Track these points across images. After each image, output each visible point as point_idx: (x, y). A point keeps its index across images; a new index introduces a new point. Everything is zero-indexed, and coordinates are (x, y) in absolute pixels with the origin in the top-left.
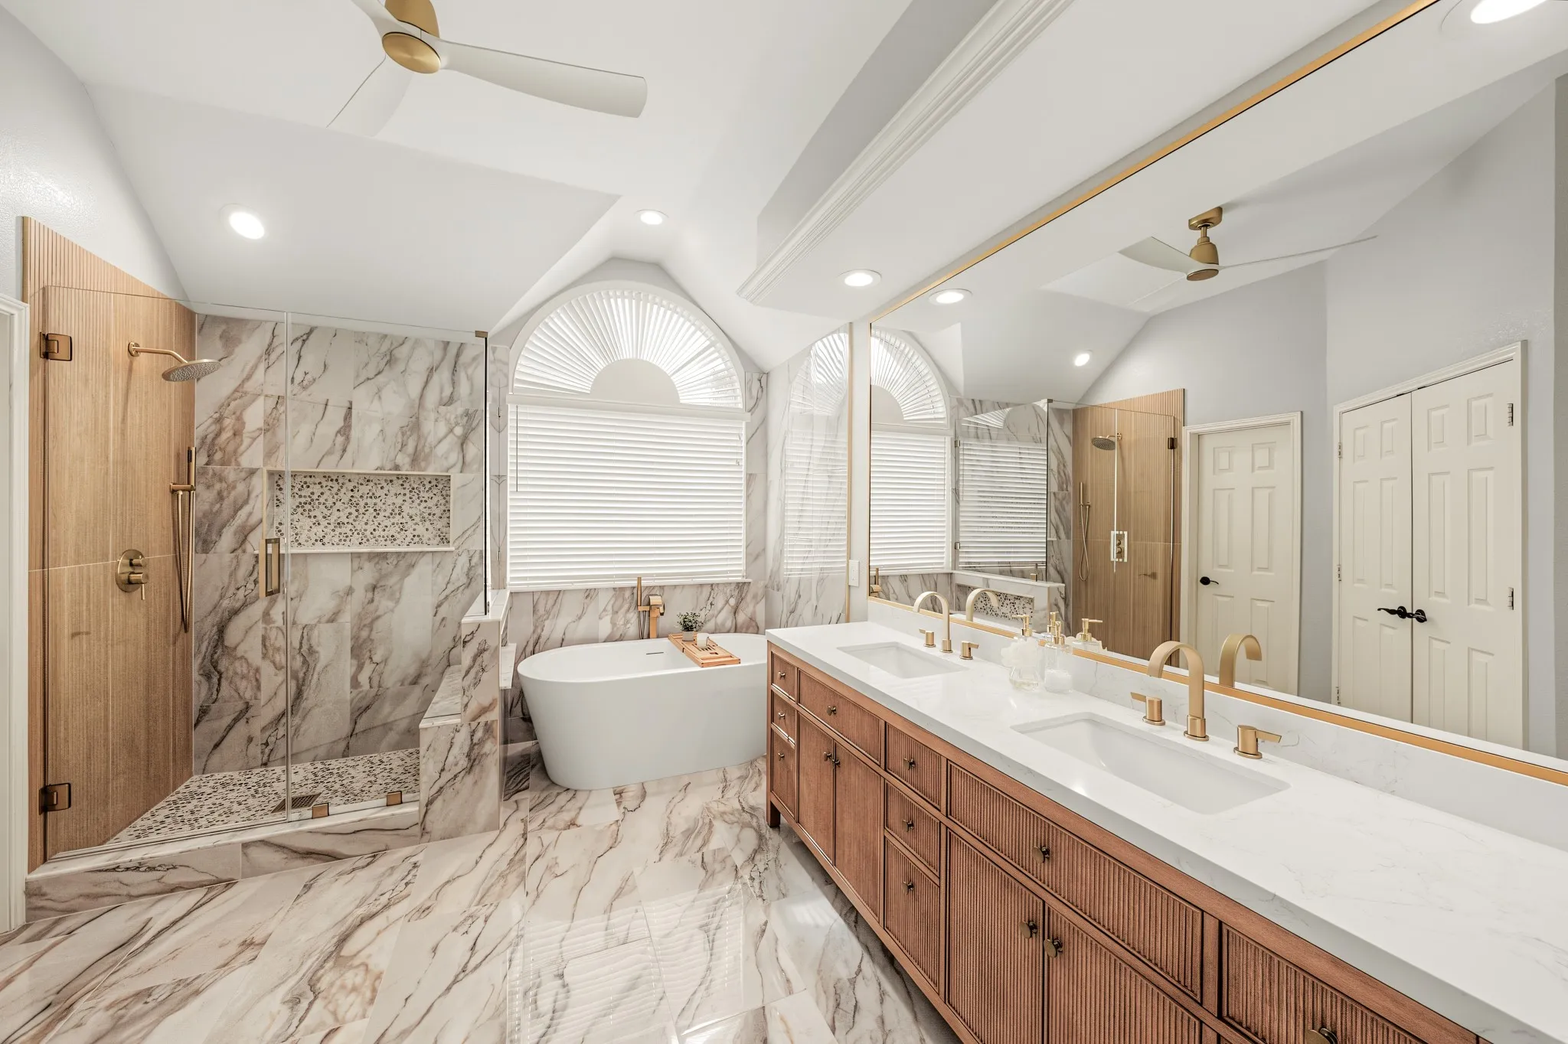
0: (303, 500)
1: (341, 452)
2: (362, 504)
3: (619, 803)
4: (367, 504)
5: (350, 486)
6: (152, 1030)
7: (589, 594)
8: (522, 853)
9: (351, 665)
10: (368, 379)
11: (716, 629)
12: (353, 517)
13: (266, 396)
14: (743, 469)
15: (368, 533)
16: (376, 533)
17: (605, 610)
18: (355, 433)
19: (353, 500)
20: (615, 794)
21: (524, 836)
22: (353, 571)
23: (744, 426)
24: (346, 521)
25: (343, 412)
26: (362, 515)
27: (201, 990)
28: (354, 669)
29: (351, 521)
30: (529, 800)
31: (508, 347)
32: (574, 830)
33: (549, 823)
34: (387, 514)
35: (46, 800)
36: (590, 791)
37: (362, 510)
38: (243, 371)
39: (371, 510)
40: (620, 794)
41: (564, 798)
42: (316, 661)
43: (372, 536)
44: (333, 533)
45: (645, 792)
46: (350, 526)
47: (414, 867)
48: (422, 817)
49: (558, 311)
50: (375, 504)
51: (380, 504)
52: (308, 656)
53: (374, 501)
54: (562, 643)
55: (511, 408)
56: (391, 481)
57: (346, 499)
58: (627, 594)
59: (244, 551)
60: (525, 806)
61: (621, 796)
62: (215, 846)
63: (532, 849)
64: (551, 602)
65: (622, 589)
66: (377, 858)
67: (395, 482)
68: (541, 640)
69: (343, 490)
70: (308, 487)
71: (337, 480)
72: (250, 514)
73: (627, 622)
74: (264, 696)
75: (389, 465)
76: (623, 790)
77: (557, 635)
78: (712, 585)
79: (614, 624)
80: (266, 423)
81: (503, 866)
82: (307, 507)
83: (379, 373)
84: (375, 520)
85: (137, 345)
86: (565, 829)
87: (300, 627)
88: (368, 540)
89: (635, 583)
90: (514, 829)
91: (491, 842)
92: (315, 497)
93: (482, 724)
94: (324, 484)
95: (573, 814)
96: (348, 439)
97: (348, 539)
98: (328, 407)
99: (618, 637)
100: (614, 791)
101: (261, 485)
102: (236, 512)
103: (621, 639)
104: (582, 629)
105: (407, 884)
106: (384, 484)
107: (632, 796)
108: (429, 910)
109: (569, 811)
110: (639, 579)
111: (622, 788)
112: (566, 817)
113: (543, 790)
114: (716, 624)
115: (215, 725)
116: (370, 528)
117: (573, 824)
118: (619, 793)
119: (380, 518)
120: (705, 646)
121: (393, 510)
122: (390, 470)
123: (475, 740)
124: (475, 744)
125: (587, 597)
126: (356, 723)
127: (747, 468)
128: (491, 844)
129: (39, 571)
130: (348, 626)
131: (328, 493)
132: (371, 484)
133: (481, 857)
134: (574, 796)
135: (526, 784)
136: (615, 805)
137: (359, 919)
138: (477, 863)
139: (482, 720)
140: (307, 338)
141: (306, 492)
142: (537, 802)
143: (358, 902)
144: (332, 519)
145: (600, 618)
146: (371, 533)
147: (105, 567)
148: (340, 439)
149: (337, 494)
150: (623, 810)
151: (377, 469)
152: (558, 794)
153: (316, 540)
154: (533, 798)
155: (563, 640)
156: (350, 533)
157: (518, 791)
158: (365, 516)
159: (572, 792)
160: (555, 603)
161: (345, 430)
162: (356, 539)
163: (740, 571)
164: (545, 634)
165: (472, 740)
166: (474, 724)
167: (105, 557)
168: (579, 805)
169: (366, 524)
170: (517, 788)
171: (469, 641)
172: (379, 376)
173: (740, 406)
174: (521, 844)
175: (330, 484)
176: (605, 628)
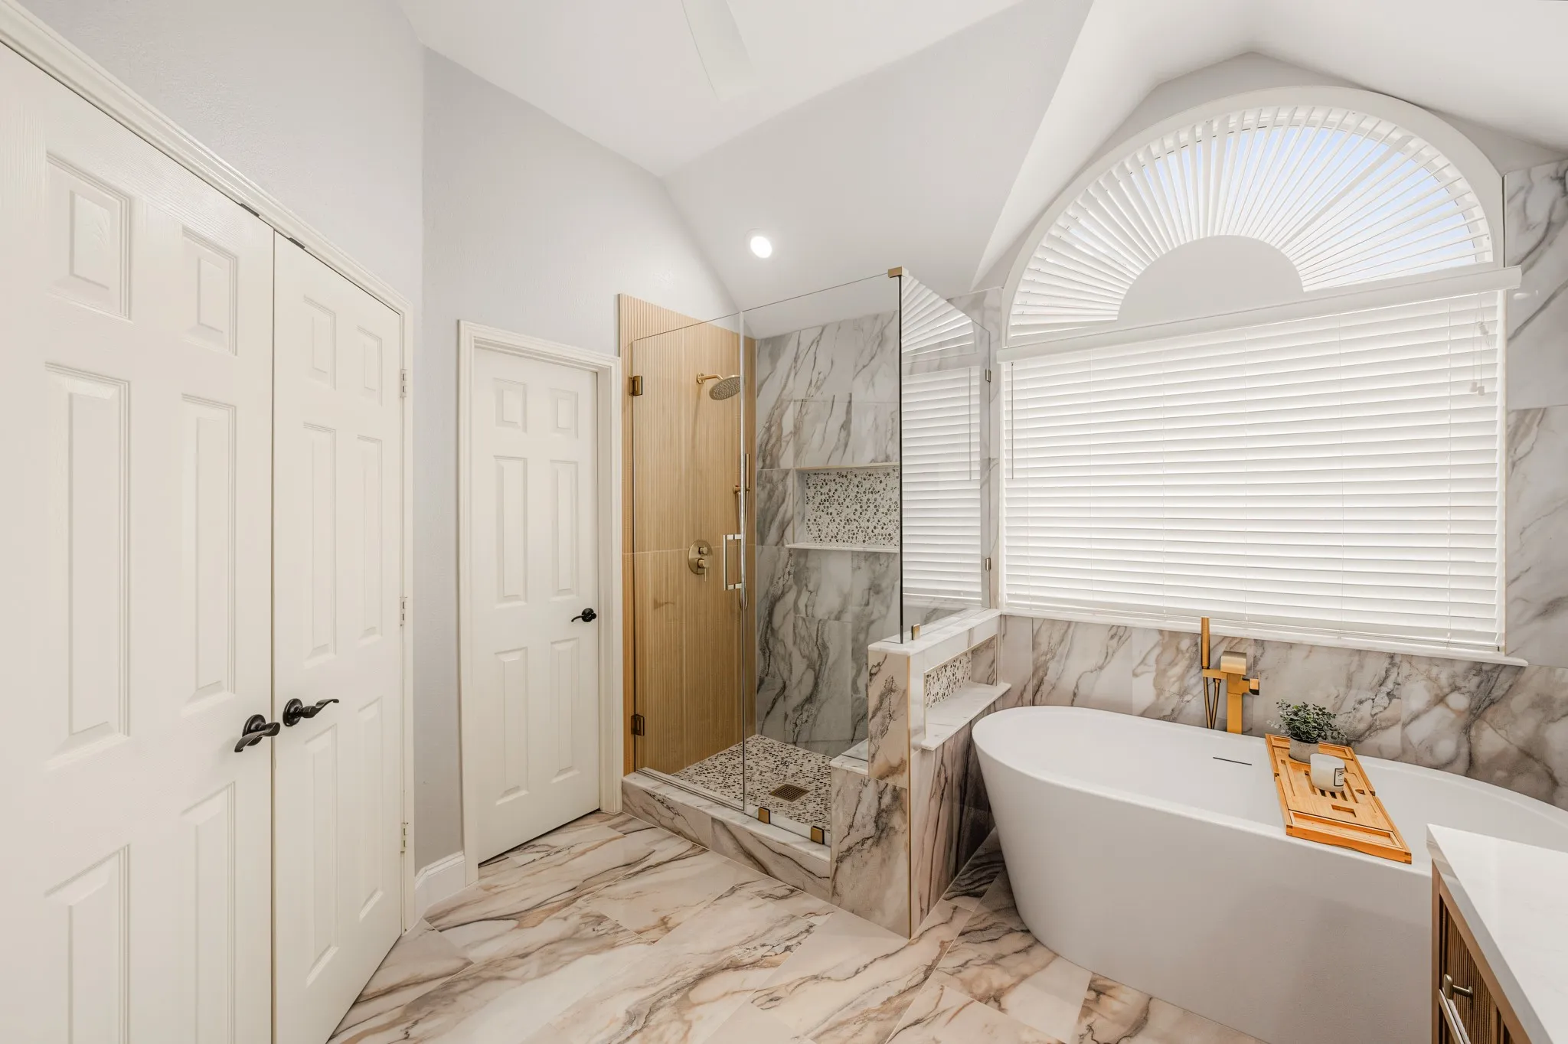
0: (823, 497)
1: (843, 448)
2: (865, 499)
3: (1087, 1010)
4: (868, 500)
5: (856, 481)
6: (570, 961)
7: (1118, 634)
8: (908, 997)
9: (853, 668)
10: (864, 367)
11: (1404, 751)
12: (858, 514)
13: (795, 401)
14: (1499, 402)
15: (869, 531)
16: (876, 531)
17: (1143, 662)
18: (853, 427)
19: (859, 495)
20: (1090, 988)
21: (929, 970)
22: (854, 570)
23: (1500, 302)
24: (853, 517)
25: (846, 405)
26: (865, 512)
27: (617, 945)
28: (854, 674)
29: (856, 518)
30: (969, 917)
31: (1000, 287)
32: (989, 1011)
33: (968, 973)
34: (885, 511)
35: (636, 725)
36: (1056, 955)
37: (865, 507)
38: (781, 383)
39: (872, 506)
40: (1099, 993)
41: (1016, 941)
42: (827, 656)
43: (873, 534)
44: (843, 530)
45: (1146, 1019)
46: (856, 524)
47: (807, 931)
48: (833, 872)
49: (1070, 213)
50: (875, 500)
51: (879, 499)
52: (823, 648)
53: (875, 496)
54: (1073, 700)
55: (1005, 367)
56: (888, 474)
57: (853, 495)
58: (1185, 644)
59: (783, 545)
60: (961, 922)
61: (1097, 1001)
62: (697, 810)
63: (921, 1003)
64: (1056, 637)
65: (1175, 635)
66: (794, 894)
67: (891, 475)
68: (1043, 688)
69: (851, 487)
70: (826, 484)
71: (846, 476)
72: (786, 511)
73: (1183, 693)
74: (795, 679)
75: (883, 457)
76: (1111, 988)
77: (1068, 683)
78: (1392, 656)
79: (1160, 691)
80: (795, 426)
81: (875, 1003)
82: (827, 504)
83: (873, 358)
84: (875, 516)
85: (702, 375)
86: (980, 1001)
87: (817, 621)
88: (870, 538)
89: (1196, 627)
90: (923, 951)
91: (889, 952)
92: (831, 494)
93: (890, 788)
94: (838, 480)
95: (1007, 980)
96: (849, 434)
97: (854, 536)
98: (835, 403)
99: (1168, 712)
100: (1092, 981)
101: (792, 482)
102: (779, 507)
103: (1172, 717)
104: (1104, 685)
105: (788, 948)
106: (883, 478)
107: (1115, 1013)
108: (777, 1003)
109: (1006, 970)
110: (1205, 622)
111: (1108, 983)
112: (997, 978)
113: (996, 911)
114: (1405, 739)
115: (767, 695)
116: (871, 525)
117: (995, 998)
118: (1098, 991)
119: (879, 515)
120: (1328, 784)
121: (890, 506)
122: (882, 462)
123: (883, 806)
124: (883, 810)
125: (1112, 637)
126: (855, 729)
127: (1509, 396)
128: (887, 956)
129: (630, 554)
130: (849, 627)
131: (840, 489)
132: (872, 478)
133: (865, 967)
134: (1025, 950)
135: (982, 888)
136: (1077, 1010)
137: (728, 962)
138: (857, 972)
139: (891, 781)
140: (820, 338)
141: (825, 490)
142: (978, 927)
143: (744, 938)
144: (843, 515)
145: (1135, 675)
146: (872, 532)
147: (680, 552)
148: (843, 434)
149: (846, 490)
150: (1084, 1031)
151: (871, 462)
152: (1011, 931)
153: (832, 537)
154: (977, 917)
155: (1075, 694)
156: (855, 531)
157: (968, 894)
158: (867, 513)
159: (1031, 939)
160: (1062, 640)
161: (846, 426)
162: (861, 536)
163: (1491, 636)
164: (1050, 677)
165: (880, 804)
166: (882, 783)
167: (680, 546)
168: (1026, 969)
169: (868, 521)
170: (969, 887)
171: (875, 674)
172: (872, 362)
173: (1489, 257)
174: (914, 982)
175: (841, 480)
176: (1143, 691)
